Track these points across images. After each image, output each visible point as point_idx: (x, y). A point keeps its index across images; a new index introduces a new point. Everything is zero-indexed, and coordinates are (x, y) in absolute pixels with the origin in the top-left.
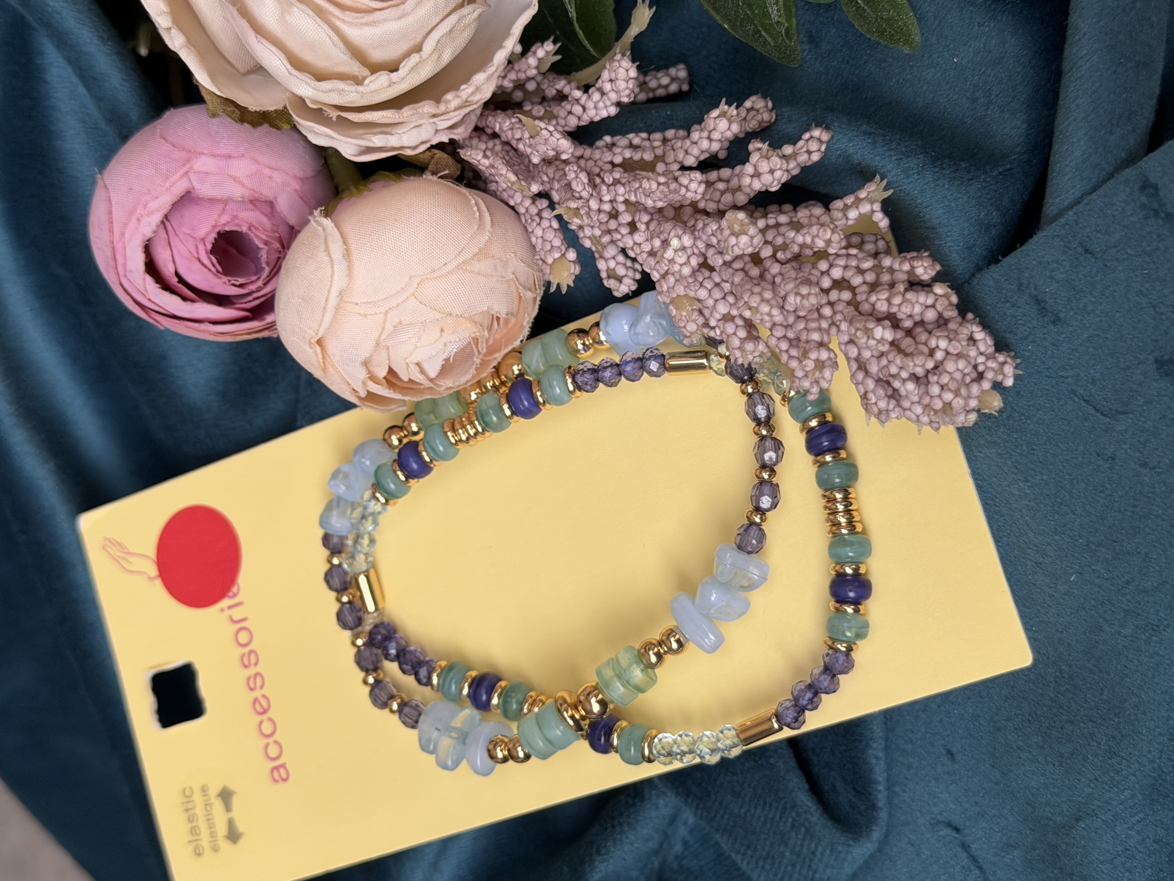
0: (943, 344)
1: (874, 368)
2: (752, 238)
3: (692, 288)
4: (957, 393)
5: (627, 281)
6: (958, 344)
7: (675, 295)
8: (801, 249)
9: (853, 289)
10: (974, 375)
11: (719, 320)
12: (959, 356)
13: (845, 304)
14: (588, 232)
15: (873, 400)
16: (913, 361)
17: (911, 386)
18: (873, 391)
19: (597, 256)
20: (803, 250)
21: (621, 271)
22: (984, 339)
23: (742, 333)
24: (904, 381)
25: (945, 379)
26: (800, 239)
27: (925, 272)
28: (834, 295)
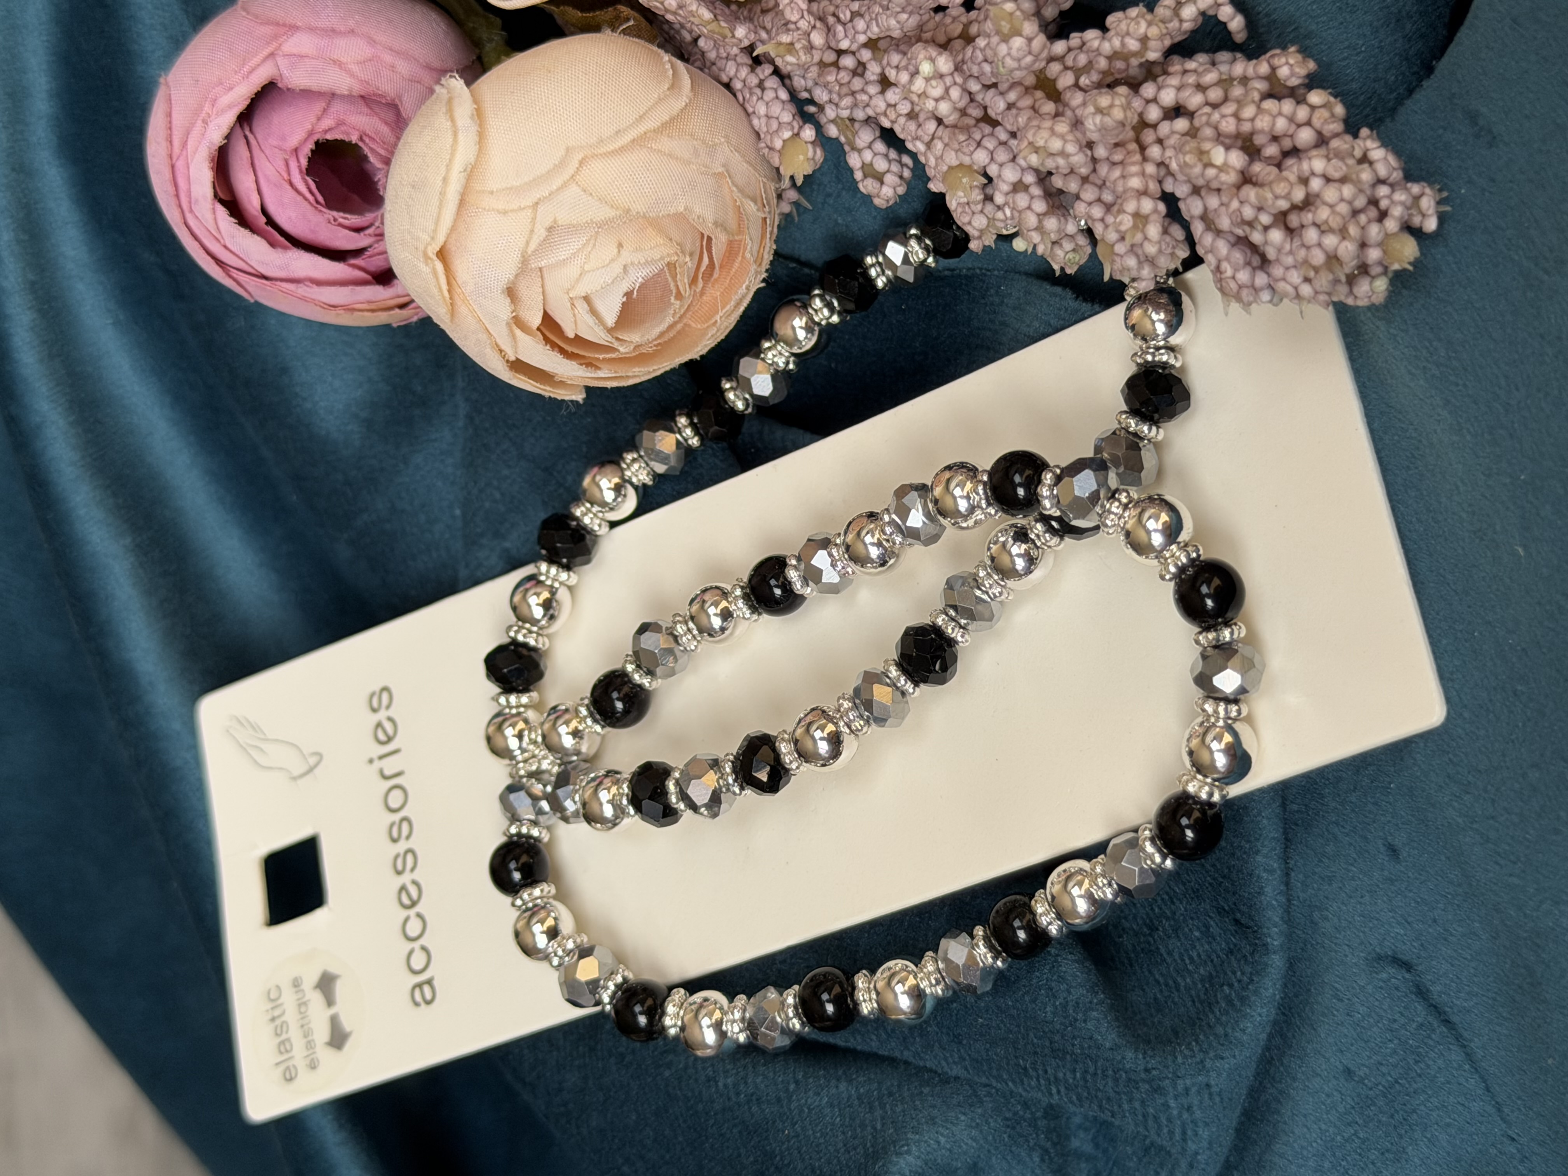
0: (1318, 164)
1: (1225, 223)
2: (1030, 40)
3: (966, 150)
4: (1343, 233)
5: (889, 179)
6: (1340, 164)
7: (945, 168)
8: (1110, 63)
9: (1190, 115)
10: (1373, 213)
11: (1007, 194)
12: (1343, 180)
13: (1178, 136)
14: (830, 112)
15: (1229, 272)
16: (1272, 192)
17: (1276, 235)
18: (1227, 259)
19: (847, 148)
20: (1113, 64)
21: (881, 165)
22: (1385, 159)
23: (1040, 206)
24: (1266, 228)
25: (1323, 214)
26: (1106, 47)
27: (1293, 74)
28: (1165, 128)
